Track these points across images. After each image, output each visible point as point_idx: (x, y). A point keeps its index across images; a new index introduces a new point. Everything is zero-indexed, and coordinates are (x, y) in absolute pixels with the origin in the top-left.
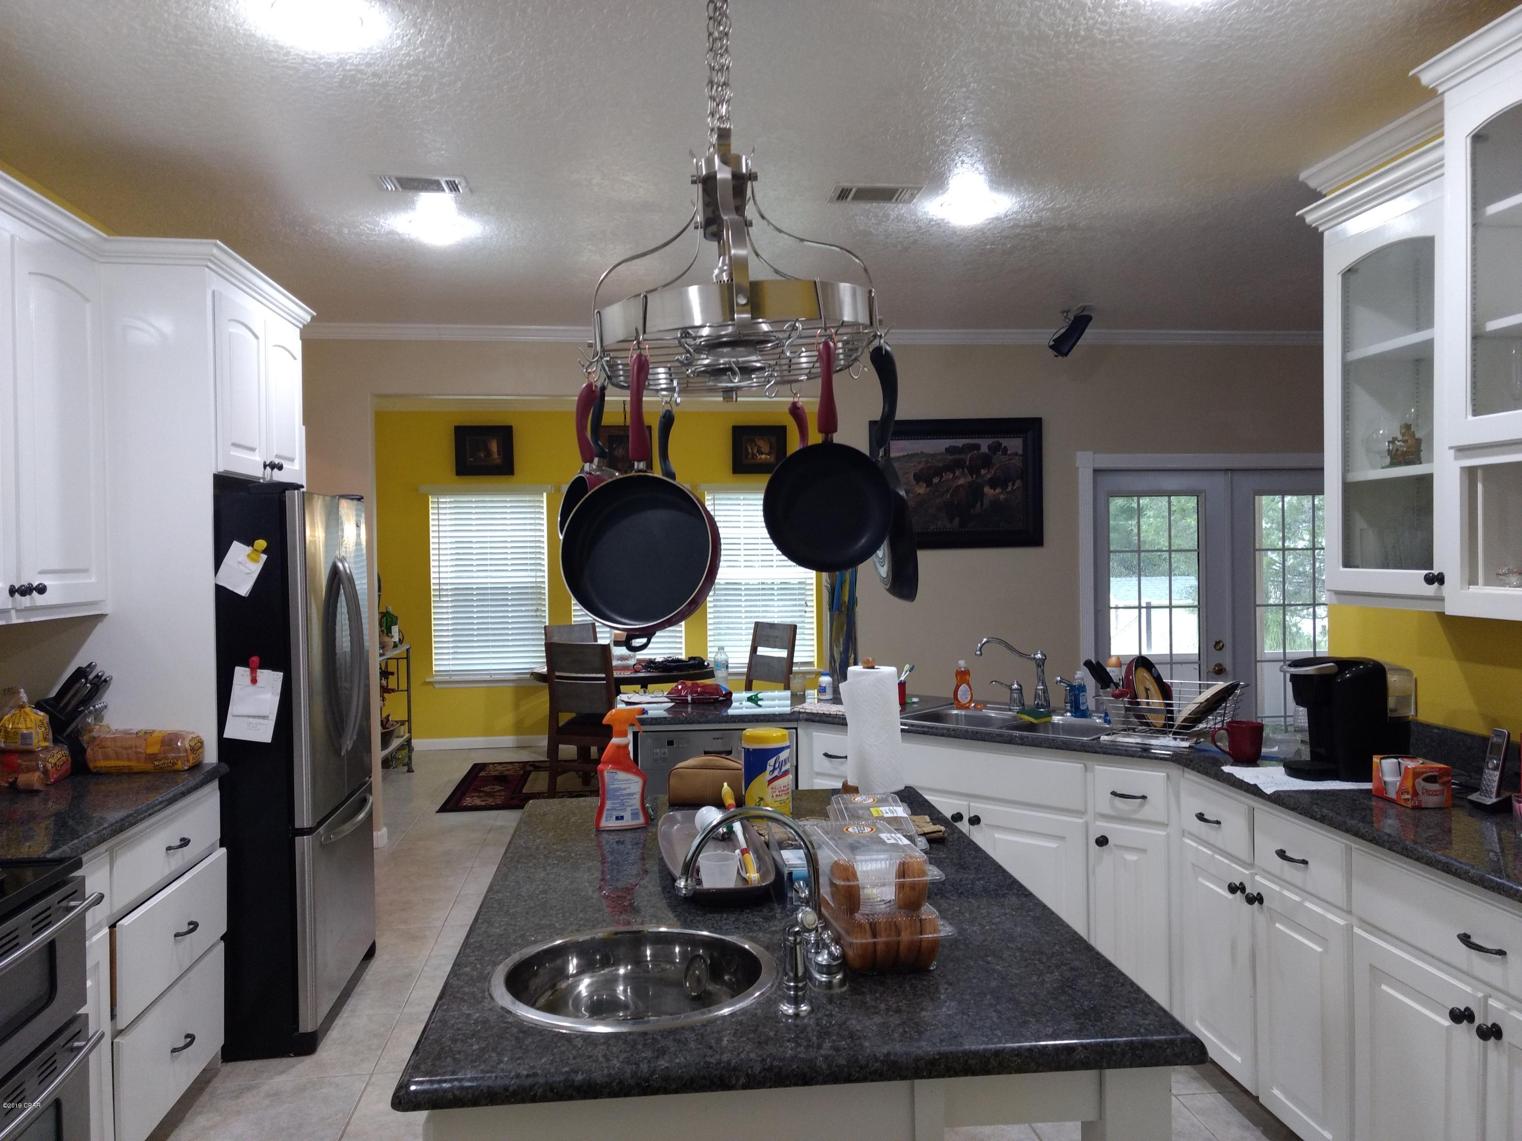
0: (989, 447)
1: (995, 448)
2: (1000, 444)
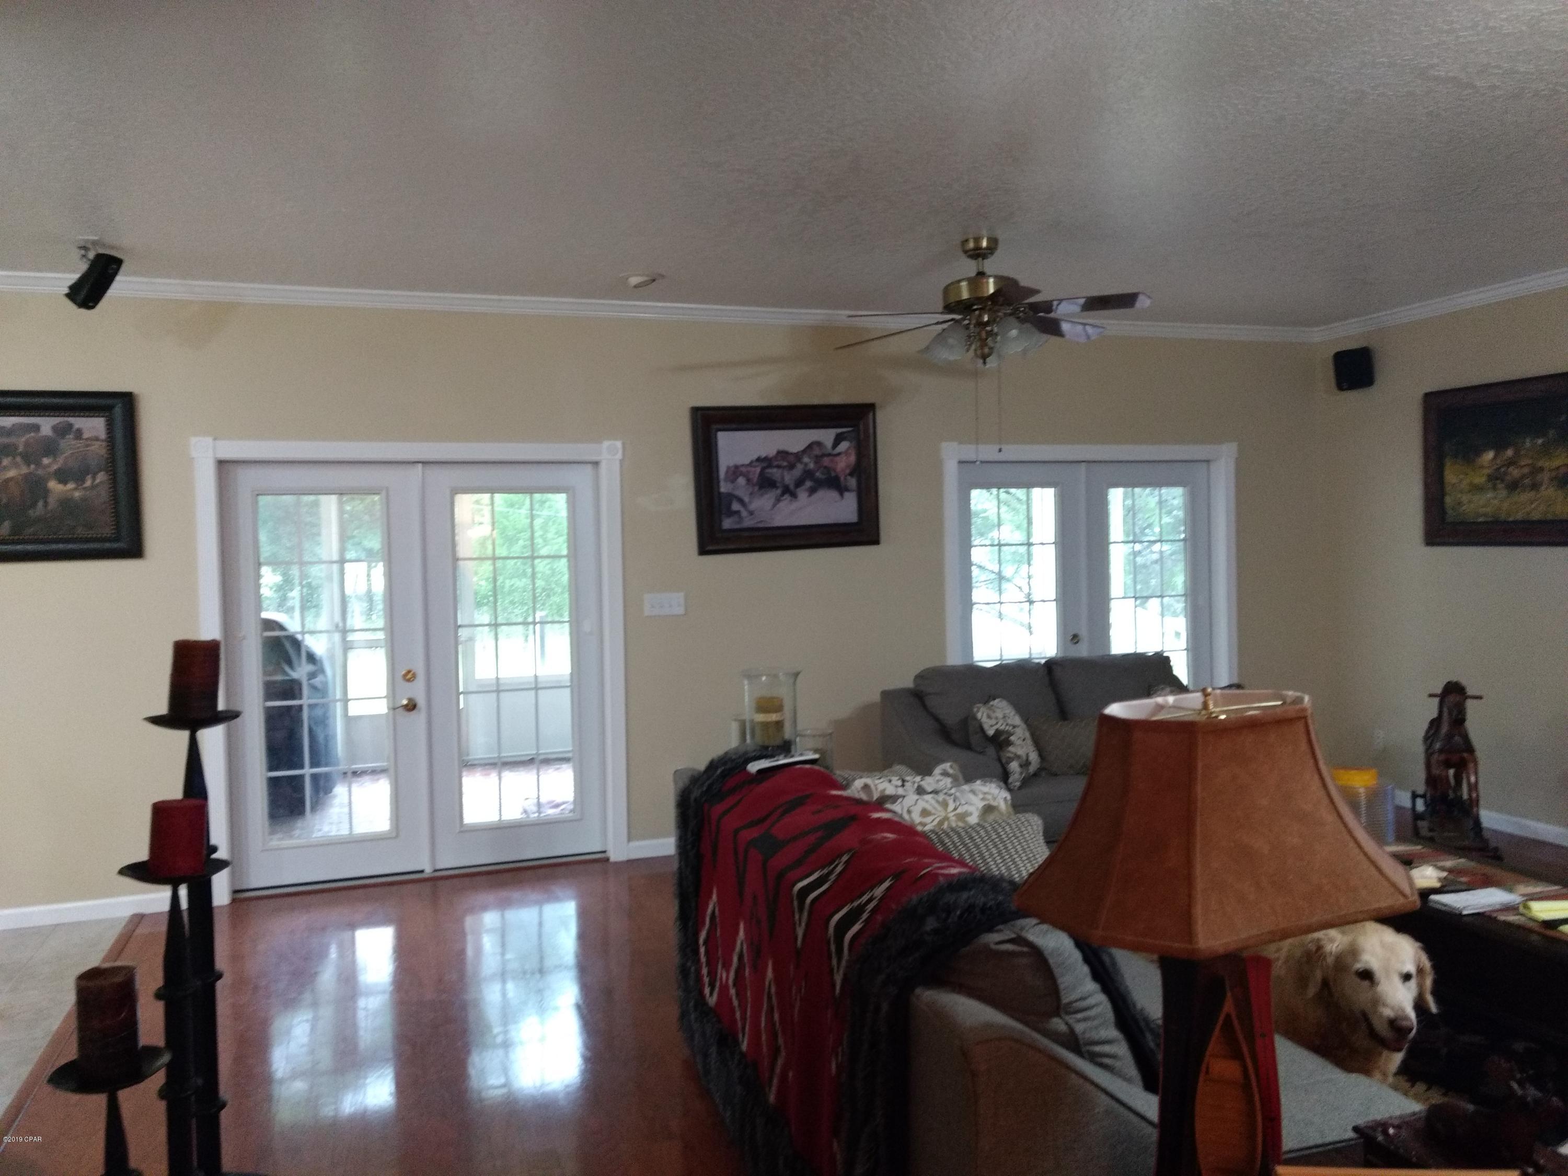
0: (55, 428)
1: (62, 431)
2: (71, 426)
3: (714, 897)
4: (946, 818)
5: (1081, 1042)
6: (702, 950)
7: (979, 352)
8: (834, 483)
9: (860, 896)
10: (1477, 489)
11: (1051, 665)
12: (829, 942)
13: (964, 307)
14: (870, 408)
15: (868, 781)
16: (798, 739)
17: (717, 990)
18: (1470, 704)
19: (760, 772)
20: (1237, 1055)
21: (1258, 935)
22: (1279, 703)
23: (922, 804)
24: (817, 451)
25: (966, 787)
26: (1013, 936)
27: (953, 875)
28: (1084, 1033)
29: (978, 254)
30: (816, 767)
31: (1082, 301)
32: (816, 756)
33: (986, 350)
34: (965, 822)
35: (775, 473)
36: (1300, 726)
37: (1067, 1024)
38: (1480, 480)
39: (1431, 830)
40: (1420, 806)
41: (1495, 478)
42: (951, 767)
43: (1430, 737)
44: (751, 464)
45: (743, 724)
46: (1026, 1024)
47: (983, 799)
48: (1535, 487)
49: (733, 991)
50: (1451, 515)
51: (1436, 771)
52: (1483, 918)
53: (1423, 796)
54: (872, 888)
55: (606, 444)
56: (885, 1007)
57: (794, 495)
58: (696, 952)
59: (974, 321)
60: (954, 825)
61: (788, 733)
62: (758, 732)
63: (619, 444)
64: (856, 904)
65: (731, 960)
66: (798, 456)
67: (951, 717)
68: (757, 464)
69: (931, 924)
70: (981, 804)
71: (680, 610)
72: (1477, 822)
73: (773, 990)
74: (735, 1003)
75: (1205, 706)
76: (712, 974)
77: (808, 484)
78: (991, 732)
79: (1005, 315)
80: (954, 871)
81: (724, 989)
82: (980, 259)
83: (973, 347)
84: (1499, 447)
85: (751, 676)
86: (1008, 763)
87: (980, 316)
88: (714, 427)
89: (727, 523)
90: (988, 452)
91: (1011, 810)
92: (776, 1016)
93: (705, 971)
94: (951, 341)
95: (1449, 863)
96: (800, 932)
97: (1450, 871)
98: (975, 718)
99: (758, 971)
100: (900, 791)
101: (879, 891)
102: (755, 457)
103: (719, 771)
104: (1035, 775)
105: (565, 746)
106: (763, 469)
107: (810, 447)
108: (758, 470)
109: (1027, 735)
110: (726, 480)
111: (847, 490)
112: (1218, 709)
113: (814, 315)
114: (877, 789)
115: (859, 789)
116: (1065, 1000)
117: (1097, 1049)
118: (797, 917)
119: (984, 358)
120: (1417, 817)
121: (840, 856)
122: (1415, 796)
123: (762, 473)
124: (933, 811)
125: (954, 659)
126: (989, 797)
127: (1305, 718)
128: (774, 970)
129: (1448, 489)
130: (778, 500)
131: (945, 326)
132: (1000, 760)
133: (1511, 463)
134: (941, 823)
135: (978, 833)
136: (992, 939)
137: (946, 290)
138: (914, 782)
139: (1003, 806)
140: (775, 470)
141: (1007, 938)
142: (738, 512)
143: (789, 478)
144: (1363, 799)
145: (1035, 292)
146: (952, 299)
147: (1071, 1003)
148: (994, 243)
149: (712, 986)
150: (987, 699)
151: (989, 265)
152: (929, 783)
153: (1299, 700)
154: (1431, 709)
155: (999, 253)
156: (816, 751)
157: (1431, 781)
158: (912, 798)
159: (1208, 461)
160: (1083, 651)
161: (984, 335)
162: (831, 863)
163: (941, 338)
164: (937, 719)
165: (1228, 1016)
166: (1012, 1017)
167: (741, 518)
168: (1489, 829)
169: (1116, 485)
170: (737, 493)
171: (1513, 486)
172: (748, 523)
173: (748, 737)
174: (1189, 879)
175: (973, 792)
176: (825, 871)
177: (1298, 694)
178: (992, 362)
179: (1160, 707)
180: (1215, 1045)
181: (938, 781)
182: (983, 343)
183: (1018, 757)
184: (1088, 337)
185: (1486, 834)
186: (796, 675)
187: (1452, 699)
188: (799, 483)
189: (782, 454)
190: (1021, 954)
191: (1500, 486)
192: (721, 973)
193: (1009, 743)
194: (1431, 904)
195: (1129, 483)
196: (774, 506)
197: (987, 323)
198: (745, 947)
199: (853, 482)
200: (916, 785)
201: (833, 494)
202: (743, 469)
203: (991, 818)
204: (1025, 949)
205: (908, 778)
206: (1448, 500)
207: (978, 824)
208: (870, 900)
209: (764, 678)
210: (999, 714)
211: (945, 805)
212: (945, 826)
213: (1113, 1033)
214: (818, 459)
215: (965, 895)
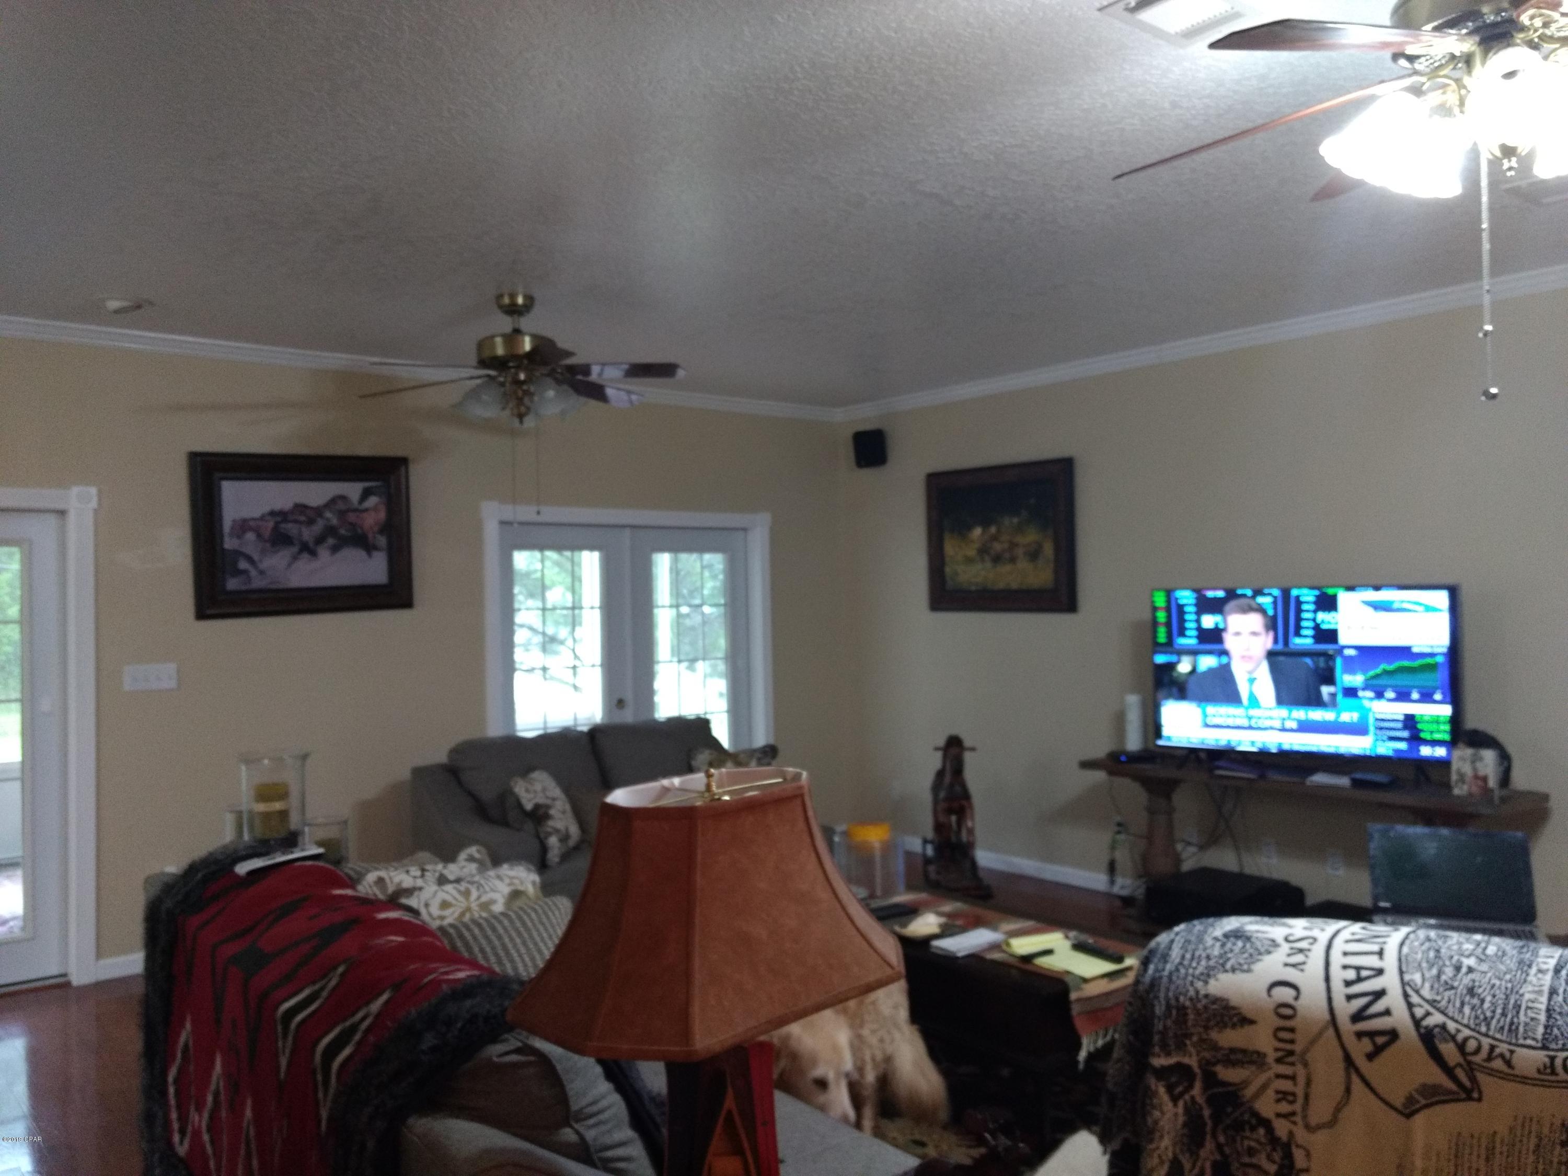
3: (188, 1026)
4: (469, 909)
5: (592, 1150)
6: (172, 1090)
7: (515, 411)
8: (361, 541)
9: (353, 1014)
10: (969, 561)
11: (595, 733)
12: (314, 1072)
13: (499, 364)
14: (400, 463)
15: (382, 874)
16: (307, 829)
17: (188, 1135)
18: (968, 757)
19: (252, 873)
20: (738, 1151)
21: (755, 1027)
22: (780, 780)
23: (442, 896)
24: (341, 506)
25: (492, 873)
26: (519, 1044)
27: (459, 980)
28: (595, 1140)
29: (513, 310)
30: (321, 864)
31: (626, 367)
32: (321, 850)
33: (523, 409)
34: (490, 911)
35: (291, 529)
36: (798, 802)
37: (577, 1132)
38: (971, 552)
39: (938, 873)
40: (930, 851)
41: (983, 551)
42: (478, 851)
43: (937, 786)
44: (262, 518)
45: (239, 814)
46: (532, 1141)
47: (509, 885)
48: (1013, 560)
49: (206, 1137)
50: (950, 584)
51: (942, 819)
52: (975, 958)
53: (931, 842)
54: (368, 1003)
55: (75, 490)
56: (371, 1144)
57: (313, 553)
58: (164, 1093)
59: (509, 379)
60: (476, 915)
61: (294, 822)
62: (257, 822)
63: (93, 491)
64: (348, 1024)
65: (205, 1101)
66: (319, 511)
67: (487, 794)
68: (269, 518)
69: (429, 1040)
70: (506, 890)
71: (173, 684)
72: (974, 863)
73: (252, 1132)
74: (209, 1149)
75: (708, 787)
76: (183, 1119)
77: (331, 541)
78: (529, 806)
79: (542, 375)
80: (461, 975)
81: (197, 1134)
82: (516, 316)
83: (511, 405)
84: (986, 524)
85: (249, 760)
86: (546, 838)
87: (517, 374)
88: (217, 475)
89: (233, 584)
90: (526, 513)
91: (540, 894)
92: (255, 1163)
93: (174, 1115)
94: (485, 397)
95: (948, 907)
96: (284, 1062)
97: (949, 915)
98: (511, 792)
99: (236, 1109)
100: (419, 883)
101: (376, 1006)
102: (267, 509)
103: (200, 875)
104: (577, 848)
105: (15, 851)
106: (277, 523)
107: (333, 501)
108: (271, 524)
109: (568, 807)
110: (231, 535)
111: (376, 548)
112: (720, 791)
113: (338, 360)
114: (392, 882)
115: (372, 884)
116: (574, 1107)
117: (610, 1154)
118: (280, 1044)
119: (521, 417)
120: (927, 861)
121: (335, 968)
122: (925, 842)
123: (276, 528)
124: (454, 902)
125: (494, 730)
126: (516, 881)
127: (802, 796)
128: (253, 1110)
129: (947, 559)
130: (295, 558)
131: (478, 381)
132: (538, 836)
133: (995, 538)
134: (463, 914)
135: (500, 922)
136: (494, 1051)
137: (480, 345)
138: (435, 871)
139: (530, 890)
140: (290, 525)
141: (512, 1048)
142: (245, 572)
143: (308, 534)
144: (878, 854)
145: (569, 354)
146: (487, 354)
147: (582, 1109)
148: (530, 302)
149: (183, 1132)
150: (525, 772)
151: (525, 323)
152: (452, 871)
153: (797, 777)
154: (935, 761)
155: (536, 311)
156: (320, 844)
157: (939, 827)
158: (430, 889)
159: (745, 530)
160: (628, 717)
161: (520, 393)
162: (324, 976)
163: (474, 394)
164: (470, 794)
165: (730, 1112)
166: (515, 1135)
167: (249, 579)
168: (983, 869)
169: (662, 549)
170: (244, 550)
171: (997, 559)
172: (258, 583)
173: (245, 830)
174: (688, 976)
175: (499, 877)
176: (317, 987)
177: (798, 770)
178: (529, 422)
179: (666, 790)
180: (717, 1142)
181: (463, 867)
182: (520, 401)
183: (557, 831)
184: (631, 402)
185: (981, 874)
186: (305, 757)
187: (954, 751)
188: (320, 540)
189: (300, 508)
190: (529, 1064)
191: (987, 558)
192: (194, 1117)
193: (547, 817)
194: (933, 950)
195: (674, 548)
196: (289, 565)
197: (523, 382)
198: (221, 1084)
199: (382, 541)
200: (437, 874)
201: (361, 553)
202: (252, 523)
203: (519, 903)
204: (532, 1058)
205: (428, 867)
206: (948, 570)
207: (502, 914)
208: (364, 1019)
209: (266, 761)
210: (538, 787)
211: (467, 894)
212: (467, 918)
213: (628, 1133)
214: (342, 514)
215: (468, 1003)
